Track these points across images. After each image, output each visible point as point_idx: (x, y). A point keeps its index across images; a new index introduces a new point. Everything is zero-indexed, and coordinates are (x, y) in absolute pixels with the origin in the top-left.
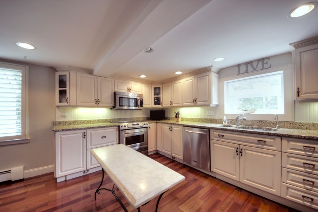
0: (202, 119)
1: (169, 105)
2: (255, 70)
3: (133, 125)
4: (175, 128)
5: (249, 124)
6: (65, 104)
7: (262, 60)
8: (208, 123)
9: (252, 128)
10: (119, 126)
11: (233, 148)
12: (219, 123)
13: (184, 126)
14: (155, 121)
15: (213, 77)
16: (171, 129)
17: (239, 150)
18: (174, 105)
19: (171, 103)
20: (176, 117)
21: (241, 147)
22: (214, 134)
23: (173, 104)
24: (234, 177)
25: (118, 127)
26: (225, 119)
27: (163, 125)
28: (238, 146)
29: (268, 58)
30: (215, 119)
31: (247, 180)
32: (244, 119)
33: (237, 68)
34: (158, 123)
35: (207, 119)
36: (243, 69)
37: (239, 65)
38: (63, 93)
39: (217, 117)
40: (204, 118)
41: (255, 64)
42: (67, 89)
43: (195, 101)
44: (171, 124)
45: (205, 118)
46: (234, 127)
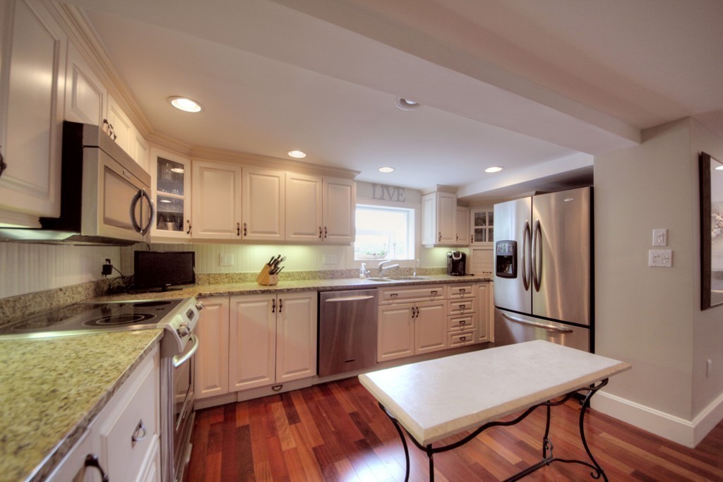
0: (315, 272)
2: (391, 198)
7: (398, 188)
8: (325, 278)
11: (407, 311)
16: (278, 307)
17: (415, 311)
18: (251, 235)
19: (242, 230)
21: (417, 305)
22: (383, 295)
23: (248, 234)
26: (363, 269)
28: (412, 305)
29: (403, 188)
30: (340, 271)
31: (422, 348)
33: (373, 188)
35: (324, 272)
36: (379, 192)
37: (374, 185)
39: (342, 267)
40: (318, 270)
41: (391, 191)
43: (323, 232)
45: (321, 270)
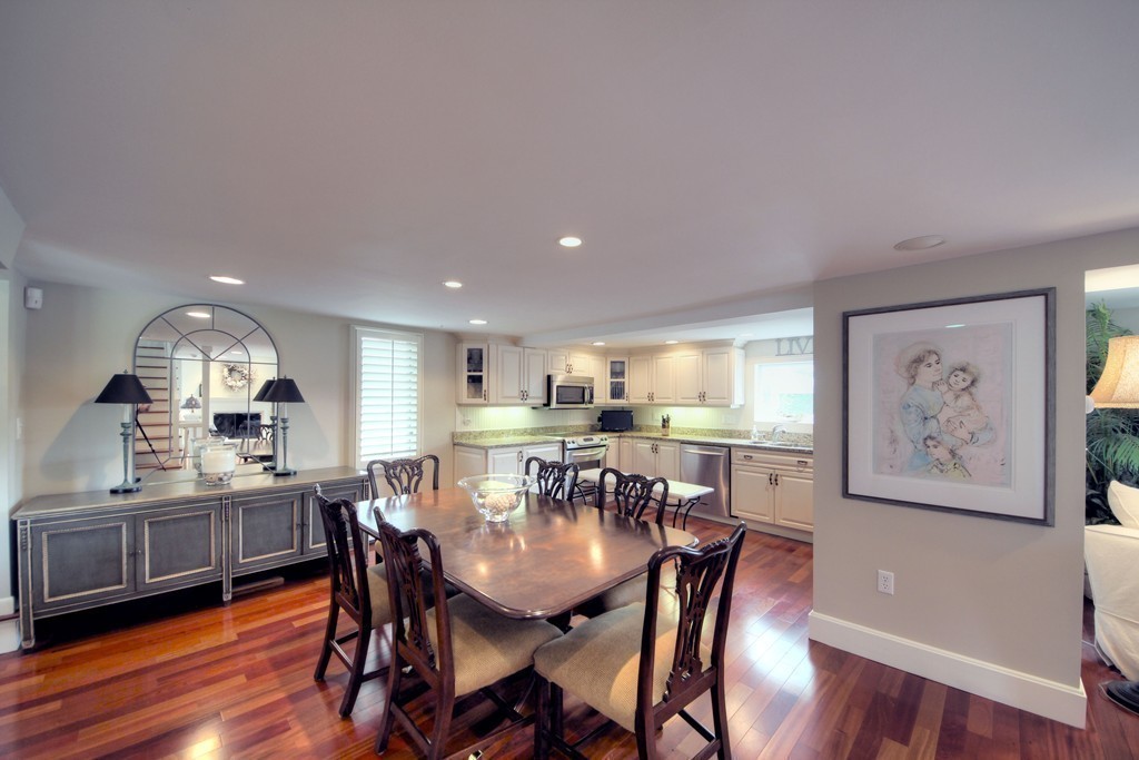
0: (714, 430)
1: (646, 401)
2: (802, 351)
3: (585, 440)
4: (663, 448)
5: (792, 438)
6: (481, 401)
8: (724, 437)
9: (797, 445)
10: (563, 442)
11: (765, 476)
12: (744, 438)
13: (683, 442)
14: (618, 434)
15: (736, 356)
16: (655, 449)
17: (773, 478)
18: (656, 401)
19: (651, 397)
20: (664, 426)
21: (777, 472)
22: (737, 455)
23: (655, 399)
24: (766, 519)
25: (561, 445)
26: (755, 431)
27: (635, 440)
28: (772, 471)
30: (738, 431)
31: (784, 519)
32: (784, 432)
33: (776, 344)
34: (624, 437)
35: (722, 431)
36: (785, 347)
37: (779, 340)
38: (476, 381)
39: (741, 427)
40: (717, 428)
42: (484, 374)
43: (702, 396)
44: (656, 439)
45: (719, 428)
46: (768, 444)
